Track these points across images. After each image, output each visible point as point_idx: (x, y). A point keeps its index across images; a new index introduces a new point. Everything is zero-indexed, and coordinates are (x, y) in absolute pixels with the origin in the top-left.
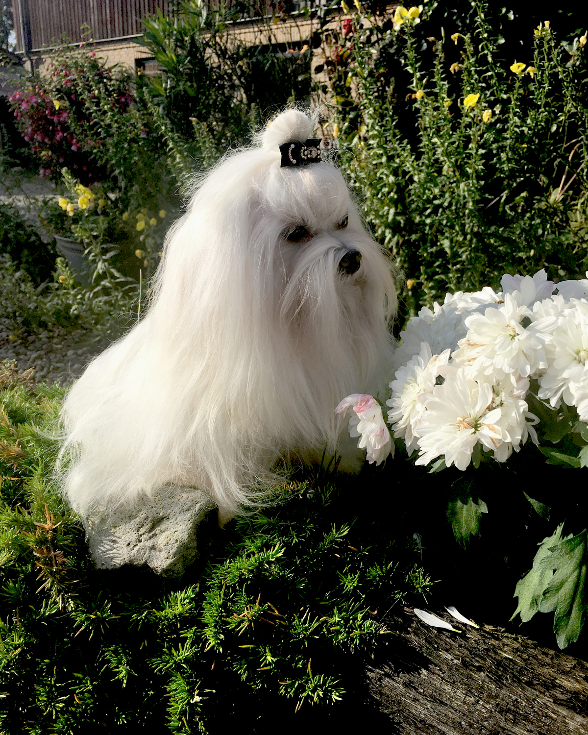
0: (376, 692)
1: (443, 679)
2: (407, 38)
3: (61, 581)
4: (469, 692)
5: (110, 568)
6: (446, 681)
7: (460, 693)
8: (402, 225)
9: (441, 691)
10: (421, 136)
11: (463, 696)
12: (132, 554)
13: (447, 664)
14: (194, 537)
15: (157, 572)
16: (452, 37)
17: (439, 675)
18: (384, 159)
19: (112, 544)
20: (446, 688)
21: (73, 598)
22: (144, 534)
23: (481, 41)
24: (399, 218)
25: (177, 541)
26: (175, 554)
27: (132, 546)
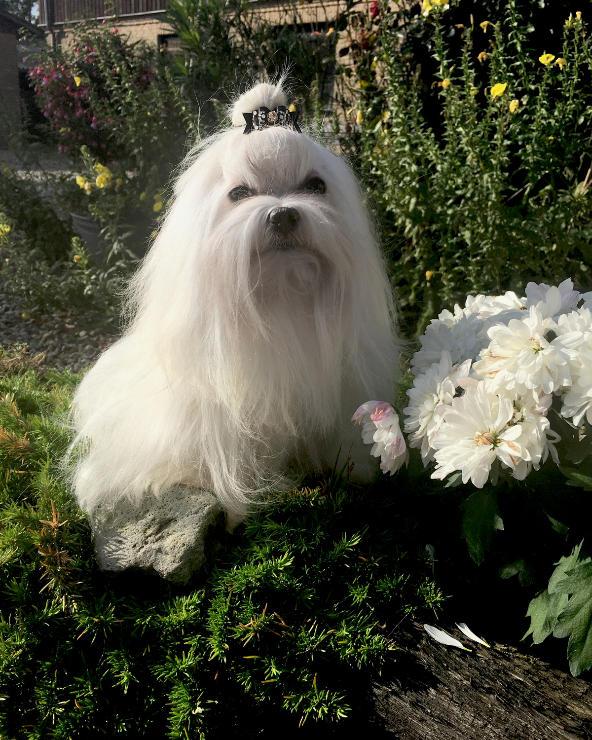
0: (382, 710)
1: (452, 699)
2: (435, 25)
3: (66, 581)
4: (477, 715)
5: (115, 569)
6: (455, 702)
7: (469, 715)
8: (423, 215)
9: (449, 713)
10: (446, 125)
11: (471, 719)
12: (138, 556)
13: (457, 685)
14: (202, 542)
15: (163, 575)
16: (482, 25)
17: (448, 696)
18: (407, 148)
19: (118, 545)
20: (454, 709)
21: (77, 600)
22: (150, 536)
23: (511, 29)
24: (420, 208)
25: (184, 545)
26: (181, 559)
27: (138, 548)
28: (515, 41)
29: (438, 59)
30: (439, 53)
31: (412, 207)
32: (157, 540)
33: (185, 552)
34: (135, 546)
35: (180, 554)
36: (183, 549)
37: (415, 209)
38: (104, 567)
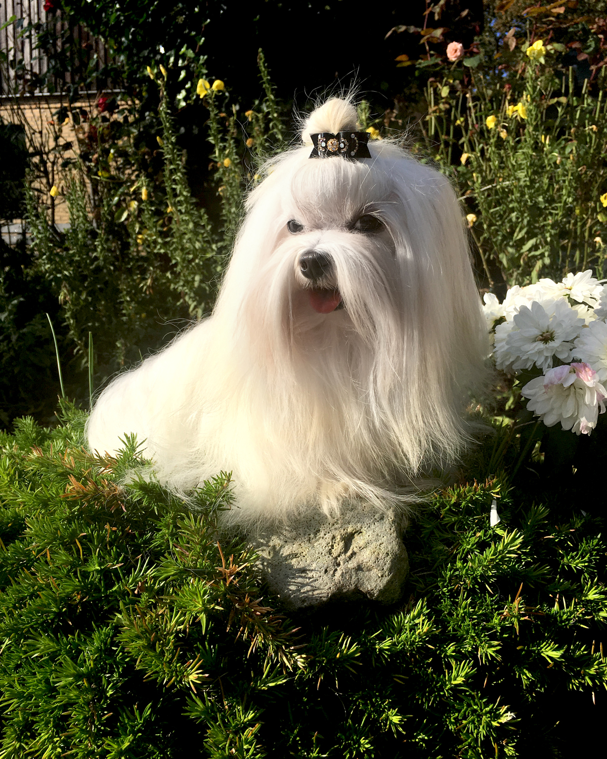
12: (336, 581)
15: (372, 595)
16: (247, 114)
22: (339, 556)
23: (271, 120)
25: (387, 554)
26: (390, 570)
27: (332, 572)
28: (275, 130)
29: (213, 142)
30: (215, 136)
31: (196, 284)
32: (350, 557)
33: (392, 561)
34: (326, 571)
35: (388, 566)
36: (388, 560)
37: (199, 286)
38: (299, 604)
